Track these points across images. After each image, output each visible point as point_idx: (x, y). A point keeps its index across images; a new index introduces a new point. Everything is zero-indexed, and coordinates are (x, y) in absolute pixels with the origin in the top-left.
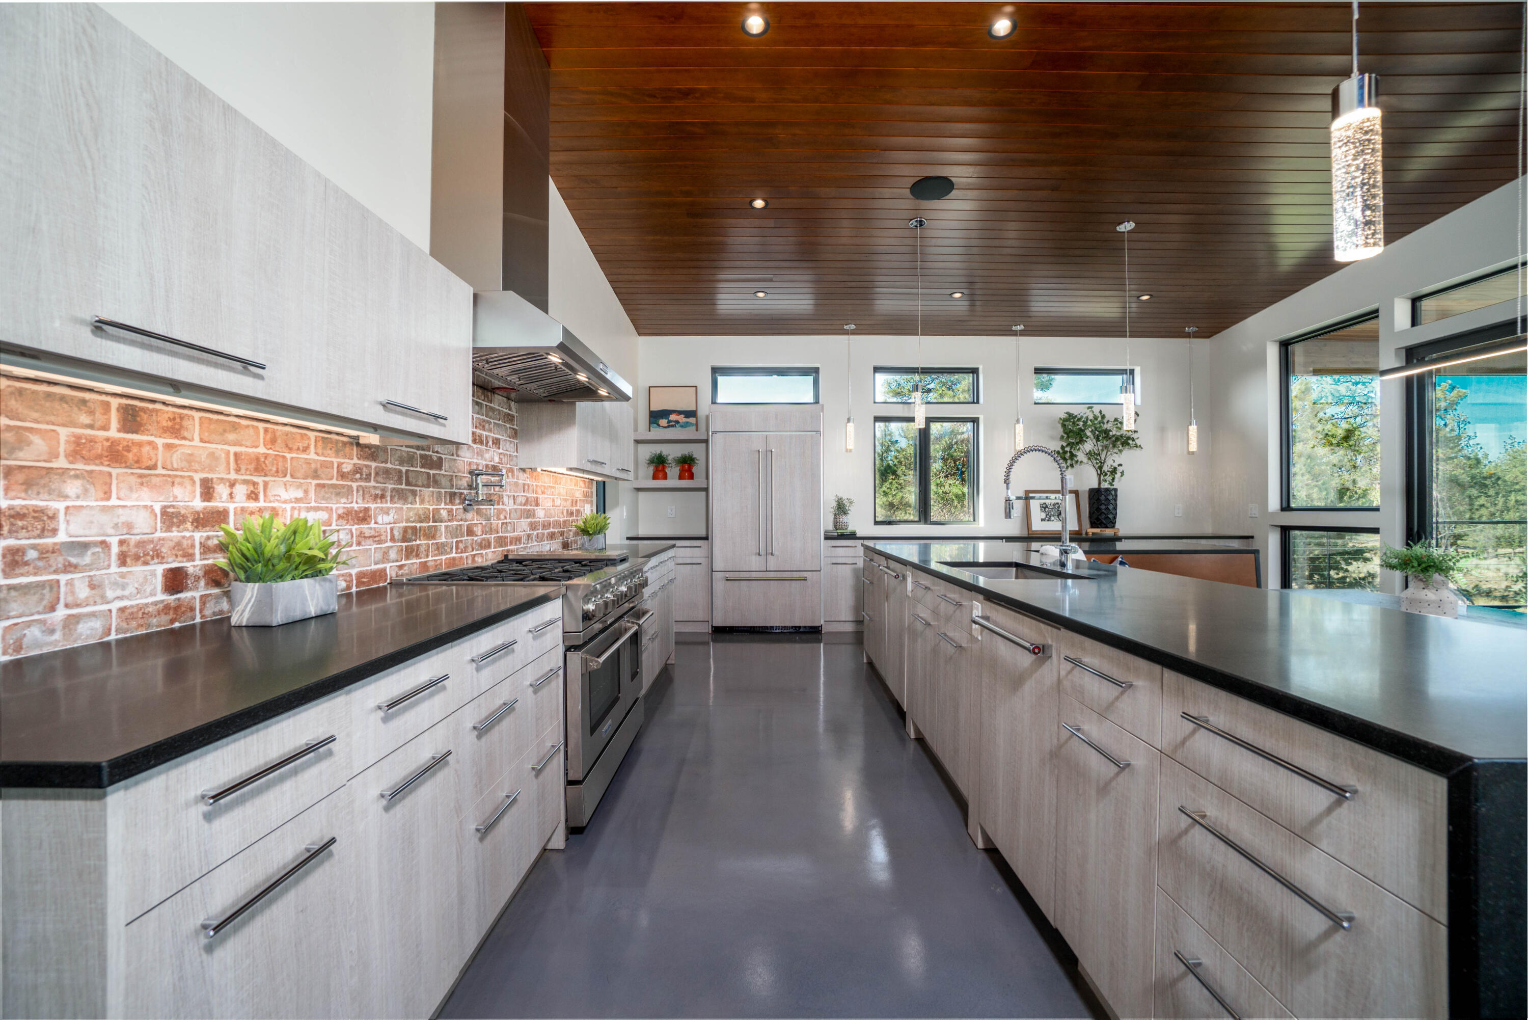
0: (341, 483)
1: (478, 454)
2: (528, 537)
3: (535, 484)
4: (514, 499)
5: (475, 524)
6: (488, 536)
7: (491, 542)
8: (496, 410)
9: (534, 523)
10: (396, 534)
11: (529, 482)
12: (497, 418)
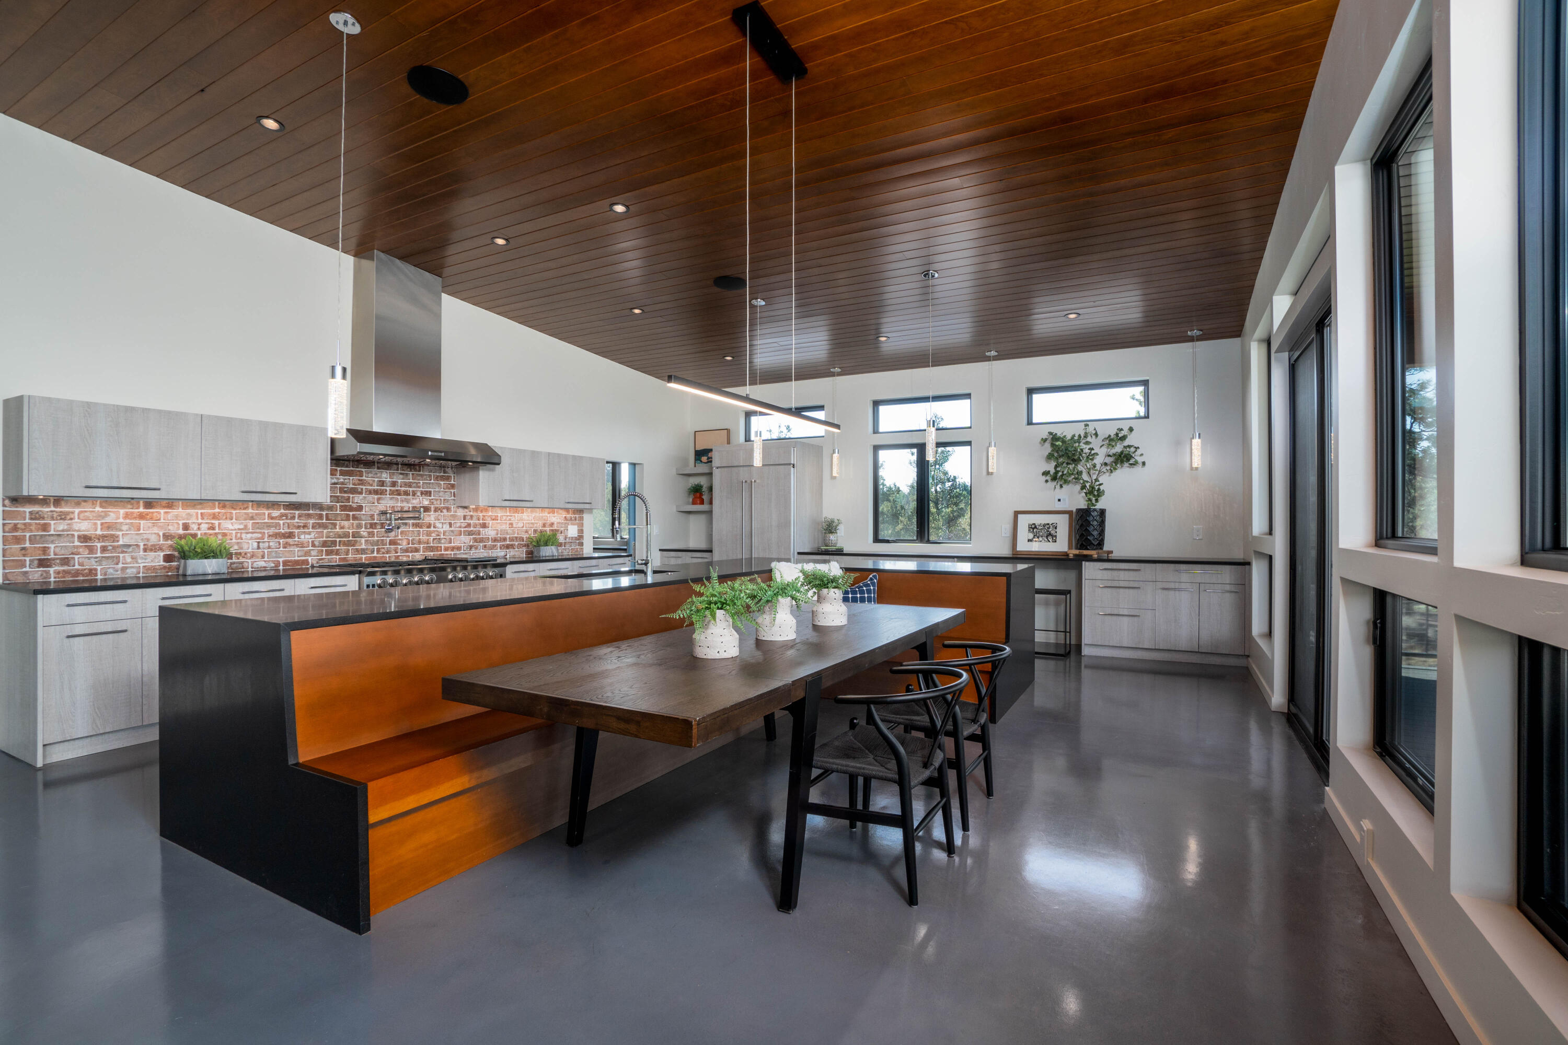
1: (402, 501)
2: (471, 547)
3: (481, 515)
4: (450, 525)
5: (400, 539)
6: (415, 546)
7: (420, 549)
8: (426, 475)
9: (480, 538)
10: (317, 543)
11: (471, 513)
12: (427, 480)
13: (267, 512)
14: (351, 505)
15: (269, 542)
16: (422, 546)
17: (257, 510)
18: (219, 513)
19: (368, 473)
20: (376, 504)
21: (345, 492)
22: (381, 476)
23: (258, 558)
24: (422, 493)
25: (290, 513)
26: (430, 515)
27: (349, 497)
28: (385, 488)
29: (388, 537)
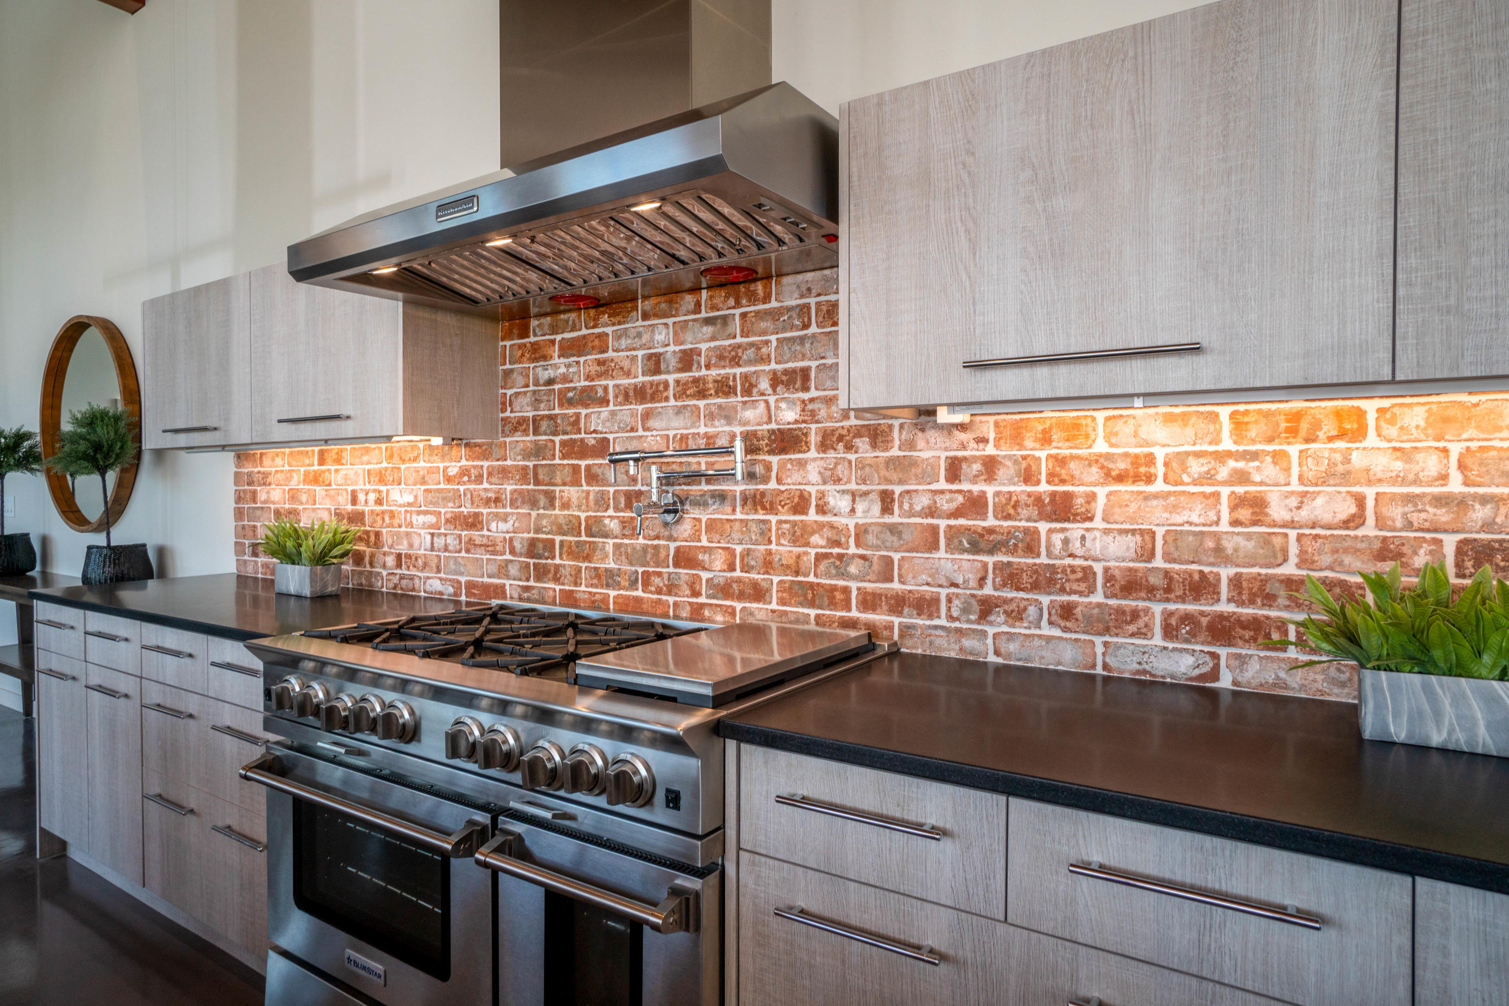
0: (449, 487)
1: (711, 417)
2: (986, 608)
3: (1042, 454)
4: (887, 501)
5: (705, 550)
6: (754, 576)
7: (769, 590)
8: (789, 309)
9: (1036, 570)
10: (517, 545)
11: (990, 450)
12: (792, 328)
13: (441, 465)
14: (582, 440)
15: (446, 535)
16: (776, 579)
17: (429, 461)
18: (386, 469)
19: (619, 337)
20: (641, 432)
21: (571, 403)
22: (652, 340)
23: (431, 571)
24: (775, 382)
25: (475, 467)
26: (802, 464)
27: (578, 415)
28: (663, 377)
29: (671, 538)
